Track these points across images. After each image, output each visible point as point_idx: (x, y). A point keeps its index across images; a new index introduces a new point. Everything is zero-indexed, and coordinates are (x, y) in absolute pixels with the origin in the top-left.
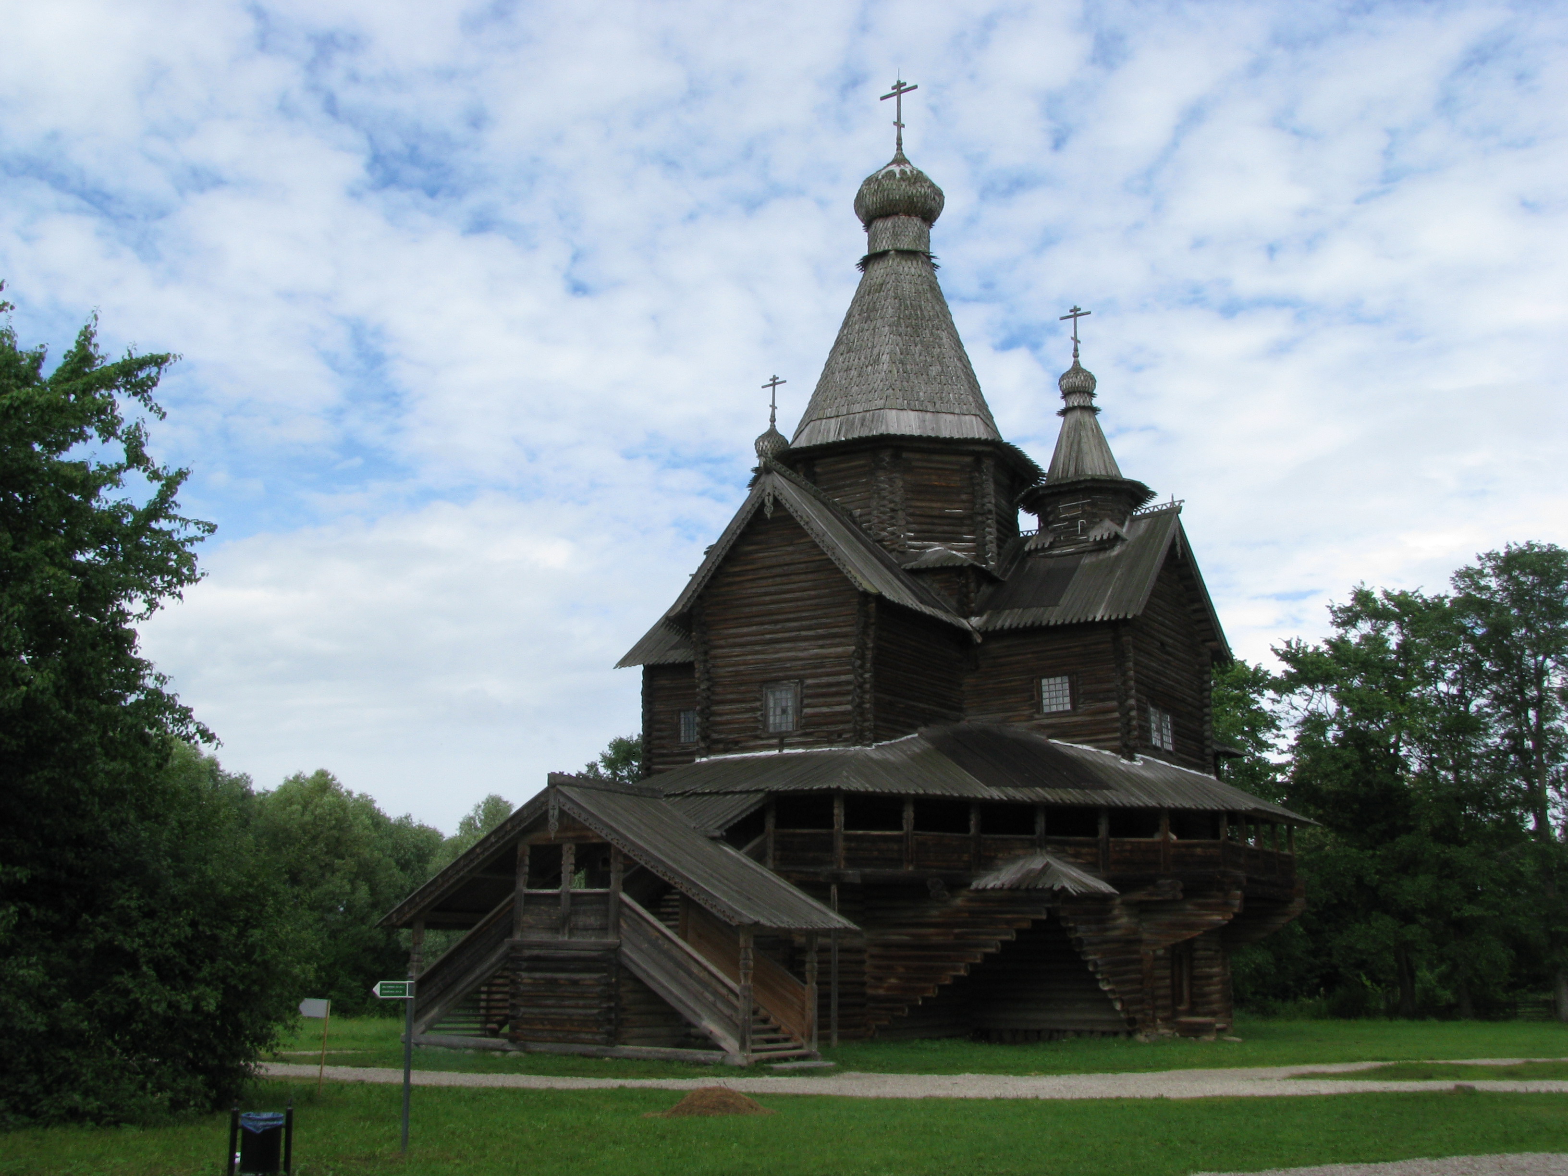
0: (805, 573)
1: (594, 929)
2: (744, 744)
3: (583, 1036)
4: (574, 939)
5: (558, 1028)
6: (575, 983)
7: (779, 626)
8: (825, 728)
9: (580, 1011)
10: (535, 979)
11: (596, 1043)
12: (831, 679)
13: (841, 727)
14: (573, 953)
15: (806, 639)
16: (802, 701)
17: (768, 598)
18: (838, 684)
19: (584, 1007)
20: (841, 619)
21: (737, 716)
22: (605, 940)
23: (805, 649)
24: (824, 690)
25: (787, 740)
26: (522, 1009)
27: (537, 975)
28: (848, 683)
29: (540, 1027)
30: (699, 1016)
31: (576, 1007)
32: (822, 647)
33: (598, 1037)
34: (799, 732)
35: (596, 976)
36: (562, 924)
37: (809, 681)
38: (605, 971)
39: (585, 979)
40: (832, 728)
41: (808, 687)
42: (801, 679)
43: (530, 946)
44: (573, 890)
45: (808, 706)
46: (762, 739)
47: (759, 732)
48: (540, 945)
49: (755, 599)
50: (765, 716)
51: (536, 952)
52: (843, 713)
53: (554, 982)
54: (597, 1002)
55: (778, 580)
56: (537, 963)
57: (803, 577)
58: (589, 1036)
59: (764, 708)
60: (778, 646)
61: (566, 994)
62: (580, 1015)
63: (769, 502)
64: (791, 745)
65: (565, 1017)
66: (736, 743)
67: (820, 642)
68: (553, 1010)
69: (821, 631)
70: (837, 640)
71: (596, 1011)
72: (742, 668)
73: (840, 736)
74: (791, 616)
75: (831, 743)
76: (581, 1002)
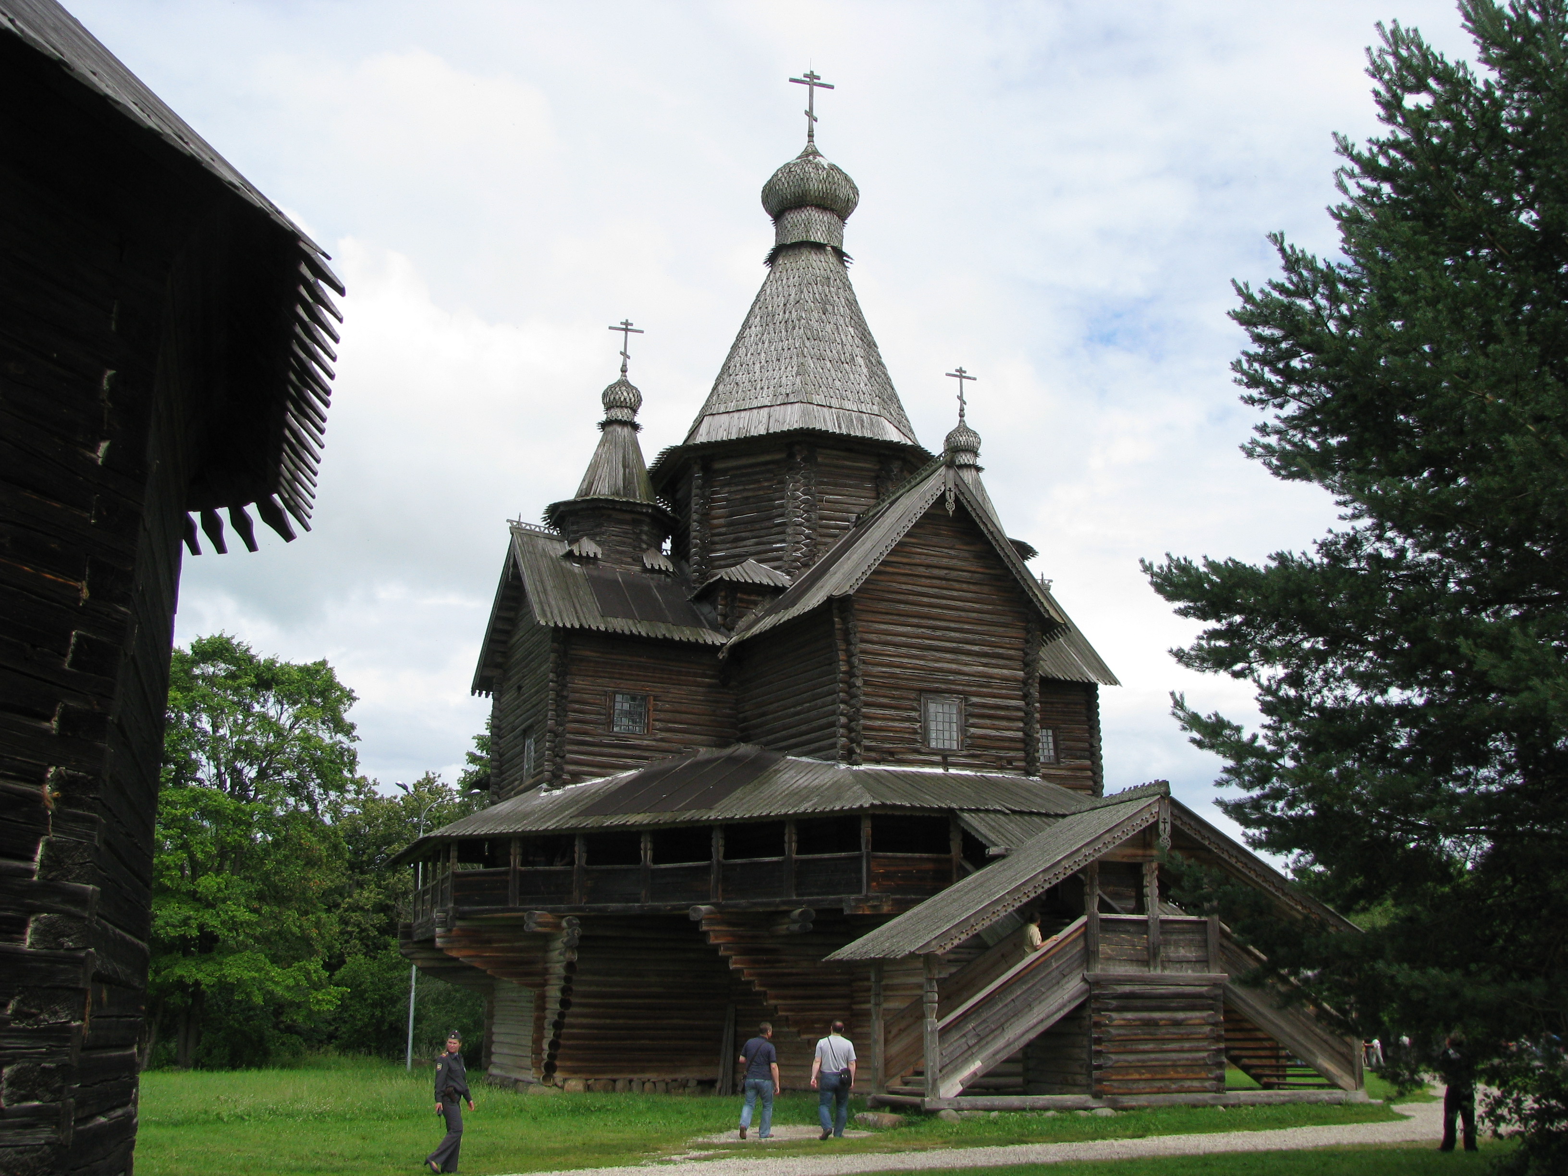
0: (969, 583)
1: (1188, 962)
2: (900, 756)
3: (1188, 1084)
4: (1167, 972)
5: (1159, 1076)
6: (1177, 1023)
7: (939, 633)
8: (993, 752)
9: (1186, 1055)
10: (1129, 1020)
11: (1205, 1090)
12: (999, 701)
13: (1011, 754)
14: (1173, 989)
15: (969, 653)
16: (966, 720)
17: (925, 600)
18: (1007, 708)
19: (1190, 1050)
20: (1007, 640)
21: (891, 724)
22: (1206, 974)
23: (966, 664)
24: (992, 712)
25: (950, 759)
26: (1113, 1057)
27: (1129, 1015)
28: (1017, 709)
29: (1136, 1076)
30: (1314, 1054)
31: (1182, 1051)
32: (985, 665)
33: (1207, 1084)
34: (964, 753)
35: (1205, 1014)
36: (1150, 957)
37: (975, 699)
38: (1212, 1009)
39: (1191, 1019)
40: (1002, 754)
41: (974, 705)
42: (966, 695)
43: (1120, 981)
44: (1163, 917)
45: (973, 725)
46: (921, 753)
47: (918, 745)
48: (1130, 980)
49: (911, 597)
50: (926, 730)
51: (1127, 988)
52: (1011, 740)
53: (1154, 1023)
54: (1205, 1043)
55: (937, 582)
56: (1128, 1001)
57: (965, 586)
58: (1196, 1084)
59: (924, 720)
60: (938, 655)
61: (1167, 1036)
62: (1187, 1059)
63: (950, 498)
64: (955, 765)
65: (1168, 1063)
66: (892, 754)
67: (984, 660)
68: (1153, 1056)
69: (986, 649)
70: (1001, 662)
71: (1205, 1054)
72: (898, 671)
73: (1010, 762)
74: (952, 625)
75: (1001, 768)
76: (1187, 1045)
